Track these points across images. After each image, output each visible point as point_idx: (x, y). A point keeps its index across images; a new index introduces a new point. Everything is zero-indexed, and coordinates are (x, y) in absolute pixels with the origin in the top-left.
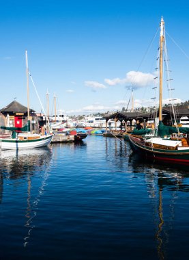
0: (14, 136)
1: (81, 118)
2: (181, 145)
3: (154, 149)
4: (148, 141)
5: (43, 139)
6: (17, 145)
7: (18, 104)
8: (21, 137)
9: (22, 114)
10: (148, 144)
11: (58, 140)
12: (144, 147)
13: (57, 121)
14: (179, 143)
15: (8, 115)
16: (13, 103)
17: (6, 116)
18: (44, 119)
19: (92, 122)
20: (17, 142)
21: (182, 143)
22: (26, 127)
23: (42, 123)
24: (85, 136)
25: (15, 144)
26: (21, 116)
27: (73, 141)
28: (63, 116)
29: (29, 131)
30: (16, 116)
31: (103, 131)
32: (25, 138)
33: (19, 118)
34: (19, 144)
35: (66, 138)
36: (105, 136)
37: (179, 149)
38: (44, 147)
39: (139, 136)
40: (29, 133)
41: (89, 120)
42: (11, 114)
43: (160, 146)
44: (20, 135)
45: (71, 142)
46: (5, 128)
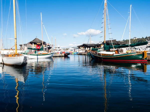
0: (35, 52)
1: (67, 49)
2: (115, 53)
3: (102, 56)
4: (99, 53)
5: (50, 54)
6: (37, 57)
7: (38, 39)
8: (39, 53)
9: (40, 44)
10: (99, 54)
11: (57, 56)
12: (97, 55)
13: (57, 50)
14: (114, 53)
15: (33, 44)
16: (36, 39)
17: (32, 44)
18: (50, 47)
19: (72, 50)
20: (37, 55)
21: (116, 52)
22: (41, 48)
23: (49, 48)
24: (69, 54)
25: (37, 56)
26: (39, 45)
27: (64, 56)
28: (59, 48)
29: (43, 50)
30: (37, 45)
31: (77, 53)
32: (41, 53)
33: (38, 45)
34: (38, 56)
35: (60, 55)
36: (78, 54)
37: (114, 55)
38: (50, 58)
39: (94, 51)
40: (43, 51)
41: (71, 49)
42: (35, 43)
43: (105, 54)
44: (39, 52)
45: (63, 56)
46: (32, 49)
